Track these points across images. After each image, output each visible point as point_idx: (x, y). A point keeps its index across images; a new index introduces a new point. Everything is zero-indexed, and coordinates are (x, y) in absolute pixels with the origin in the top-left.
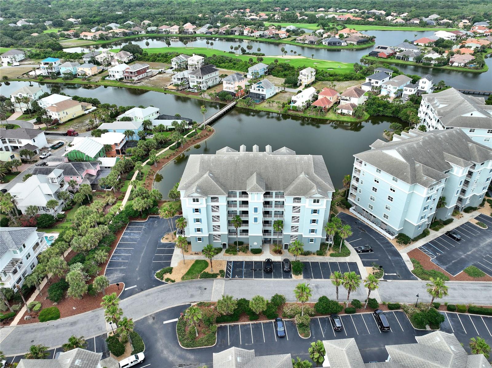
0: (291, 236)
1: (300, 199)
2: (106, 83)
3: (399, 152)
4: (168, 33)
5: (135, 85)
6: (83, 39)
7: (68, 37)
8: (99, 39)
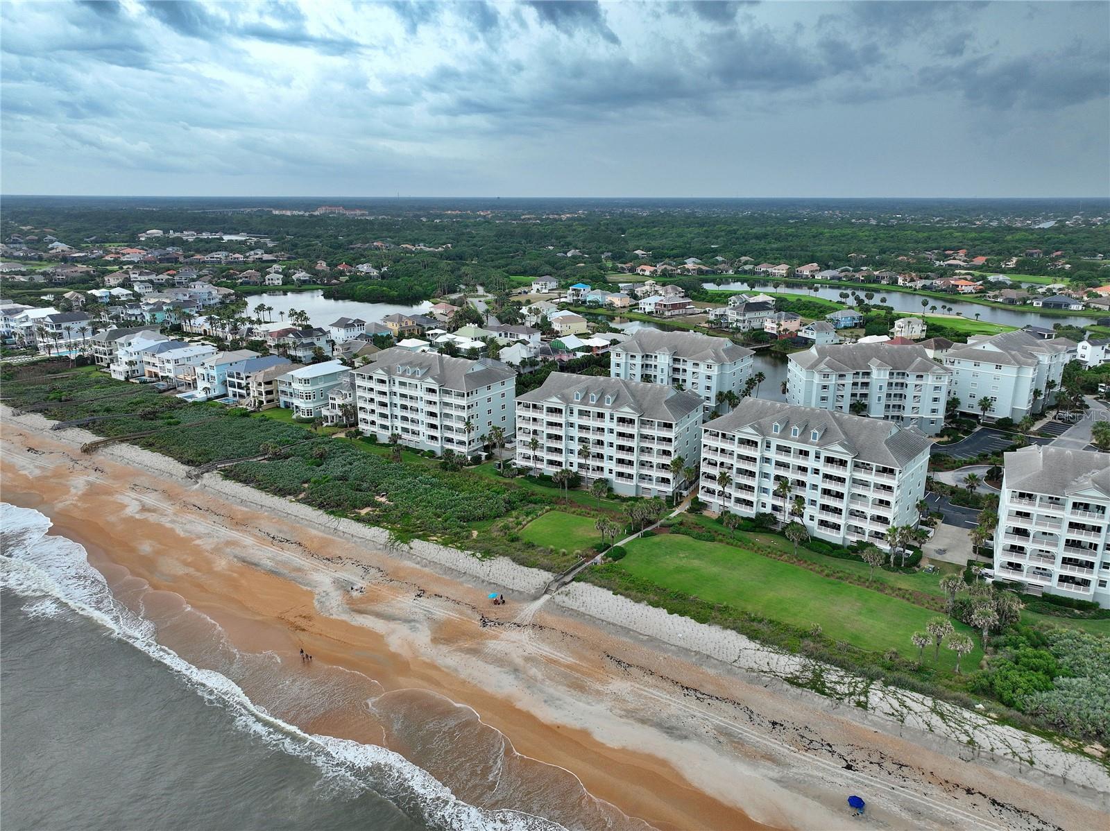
0: (912, 419)
1: (922, 376)
2: (632, 315)
3: (993, 344)
4: (769, 275)
5: (666, 320)
6: (639, 274)
7: (622, 271)
8: (660, 276)
